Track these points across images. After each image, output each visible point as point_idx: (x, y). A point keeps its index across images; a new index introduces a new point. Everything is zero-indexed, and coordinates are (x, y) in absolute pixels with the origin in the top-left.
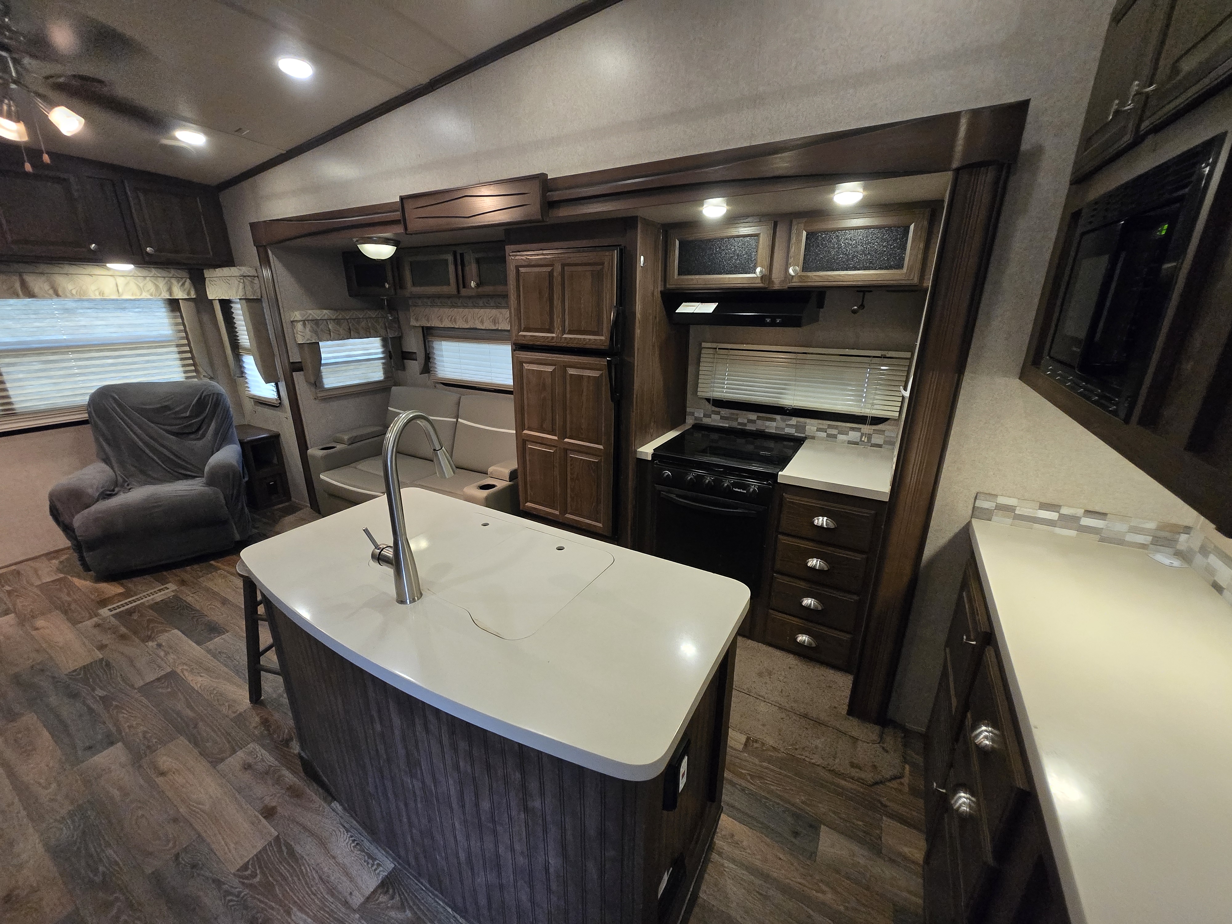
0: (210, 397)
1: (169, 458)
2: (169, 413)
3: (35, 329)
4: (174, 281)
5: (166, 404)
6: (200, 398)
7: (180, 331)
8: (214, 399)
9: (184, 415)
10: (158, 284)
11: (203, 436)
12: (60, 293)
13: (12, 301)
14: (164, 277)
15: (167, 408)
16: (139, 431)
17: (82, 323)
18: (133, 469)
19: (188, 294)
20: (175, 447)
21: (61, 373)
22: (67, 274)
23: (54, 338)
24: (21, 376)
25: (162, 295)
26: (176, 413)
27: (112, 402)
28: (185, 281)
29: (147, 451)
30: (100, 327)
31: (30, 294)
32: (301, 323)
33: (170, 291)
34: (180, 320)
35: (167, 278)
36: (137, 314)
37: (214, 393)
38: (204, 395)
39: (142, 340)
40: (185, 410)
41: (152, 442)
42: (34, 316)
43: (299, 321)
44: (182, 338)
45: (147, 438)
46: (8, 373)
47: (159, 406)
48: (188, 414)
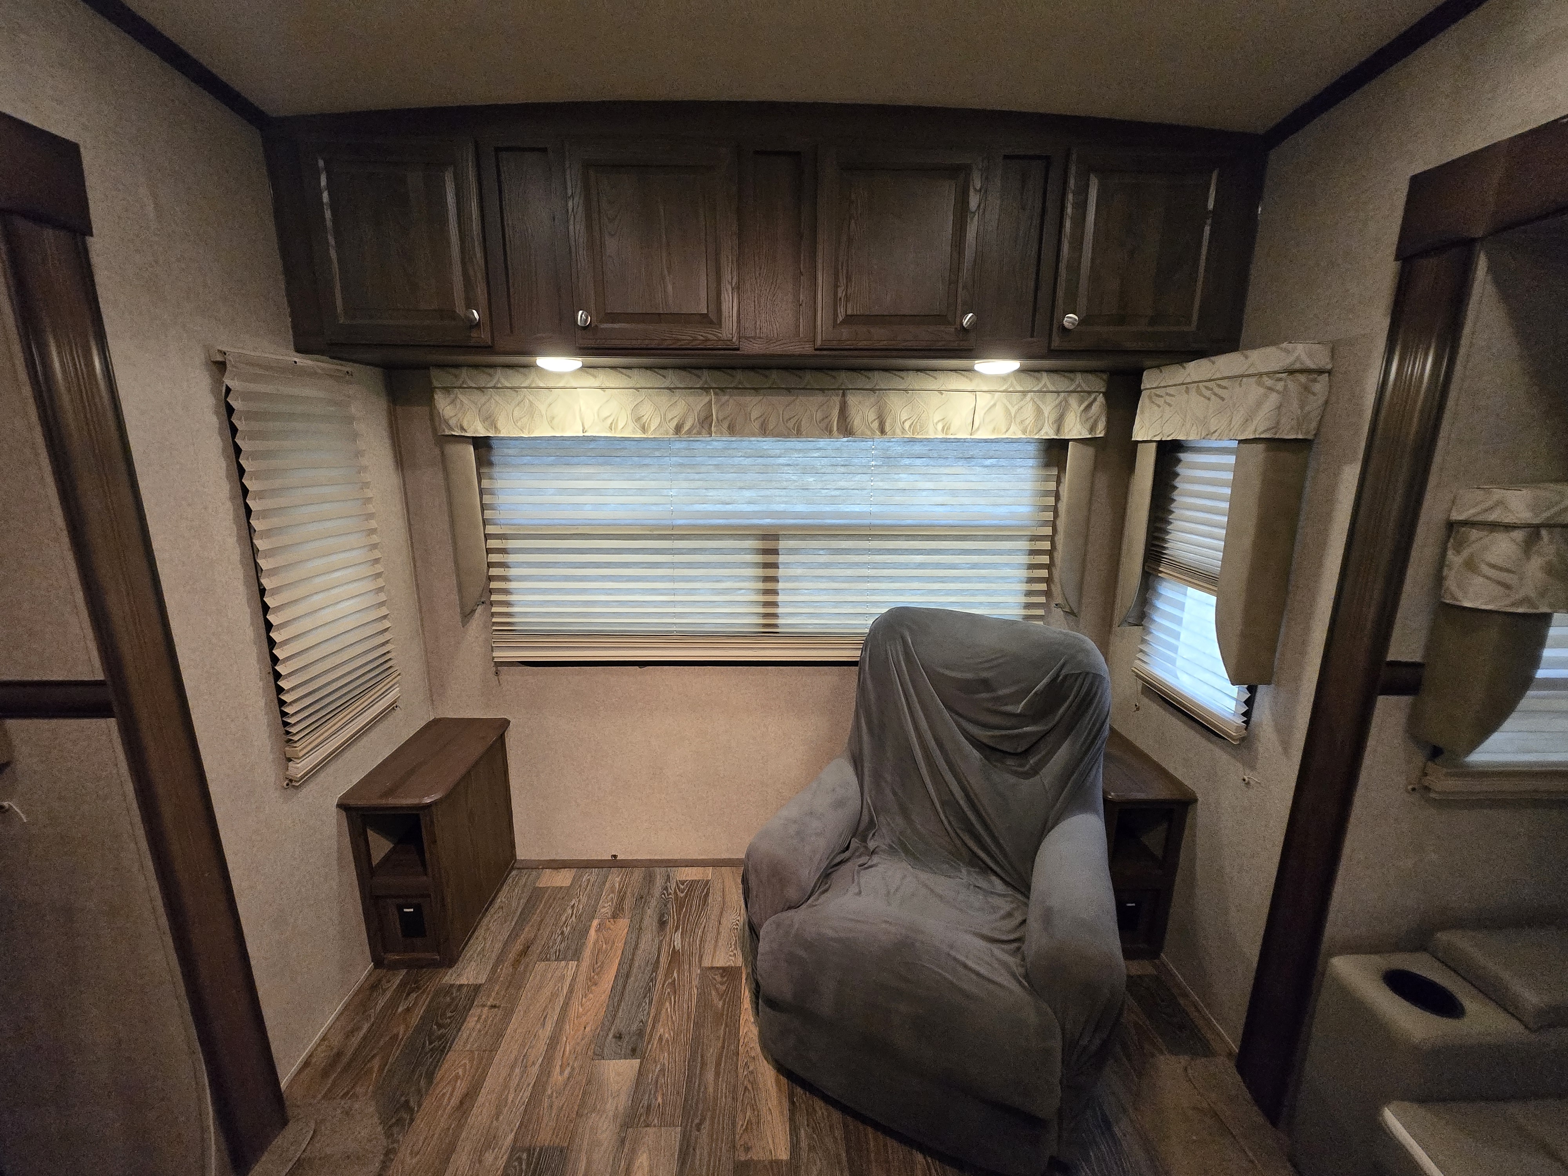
0: (1076, 680)
1: (957, 802)
2: (984, 695)
3: (837, 493)
4: (1073, 401)
5: (985, 675)
6: (1054, 680)
7: (1045, 508)
8: (1084, 689)
9: (1009, 708)
10: (1042, 406)
11: (1035, 771)
12: (887, 428)
13: (822, 443)
14: (1058, 392)
15: (986, 684)
16: (924, 724)
17: (901, 485)
18: (890, 796)
19: (1092, 429)
20: (975, 781)
21: (849, 572)
22: (906, 390)
23: (857, 509)
24: (799, 571)
25: (1043, 432)
26: (997, 699)
27: (900, 648)
28: (1095, 399)
29: (924, 771)
30: (925, 493)
31: (847, 430)
32: (1519, 535)
33: (1059, 423)
34: (1052, 486)
35: (1063, 394)
36: (986, 470)
37: (1087, 673)
38: (1064, 672)
39: (976, 523)
40: (1015, 698)
41: (937, 753)
42: (842, 469)
43: (1509, 527)
44: (1045, 523)
45: (932, 744)
46: (787, 565)
47: (969, 676)
48: (1019, 709)
